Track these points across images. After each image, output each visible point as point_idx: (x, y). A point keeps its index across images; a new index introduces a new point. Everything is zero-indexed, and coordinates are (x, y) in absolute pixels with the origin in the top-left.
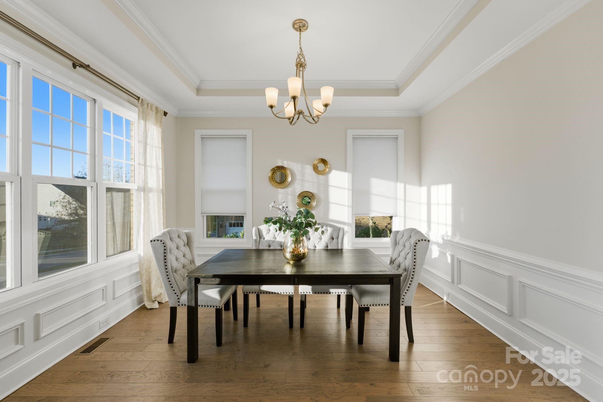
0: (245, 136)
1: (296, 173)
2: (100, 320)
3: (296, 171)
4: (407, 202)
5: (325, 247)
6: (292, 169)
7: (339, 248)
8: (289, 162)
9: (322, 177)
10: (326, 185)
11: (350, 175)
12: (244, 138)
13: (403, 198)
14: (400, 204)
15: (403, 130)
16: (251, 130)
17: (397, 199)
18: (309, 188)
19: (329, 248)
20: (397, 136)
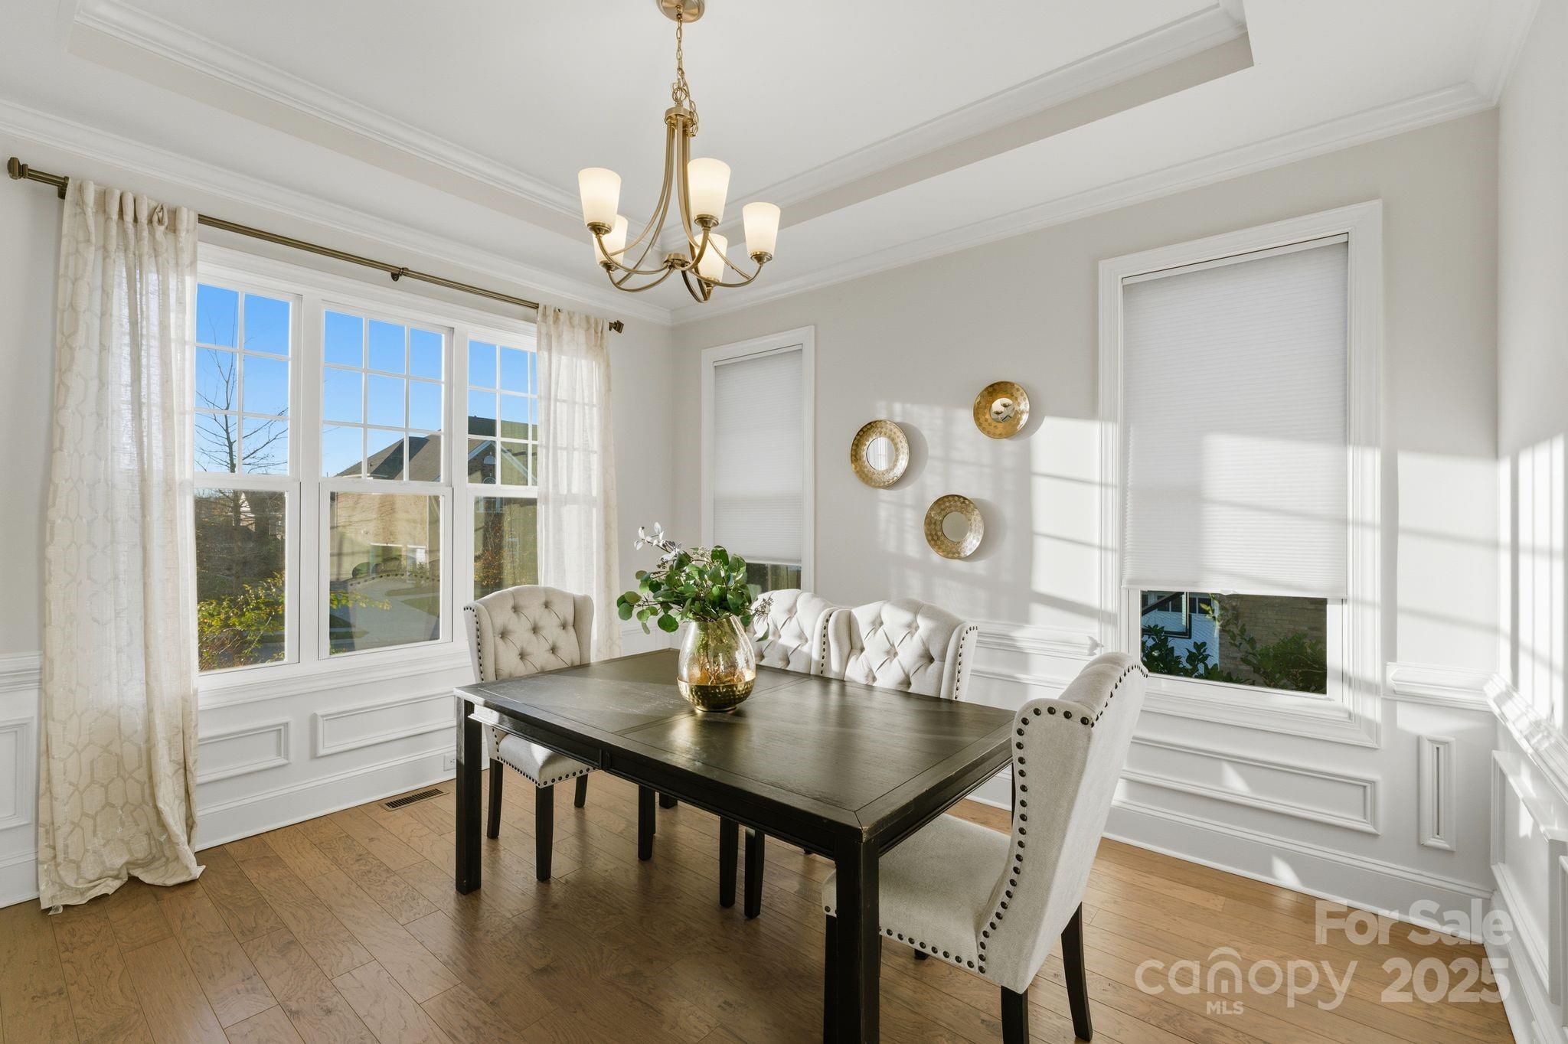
0: (800, 347)
1: (926, 438)
2: (446, 755)
3: (925, 433)
4: (1402, 540)
5: (901, 683)
6: (914, 425)
7: (943, 695)
8: (908, 406)
9: (1008, 445)
10: (1025, 473)
11: (1112, 430)
12: (797, 352)
13: (1377, 517)
14: (1367, 547)
15: (1375, 202)
16: (813, 327)
17: (1345, 522)
18: (963, 485)
19: (912, 690)
20: (1344, 238)
